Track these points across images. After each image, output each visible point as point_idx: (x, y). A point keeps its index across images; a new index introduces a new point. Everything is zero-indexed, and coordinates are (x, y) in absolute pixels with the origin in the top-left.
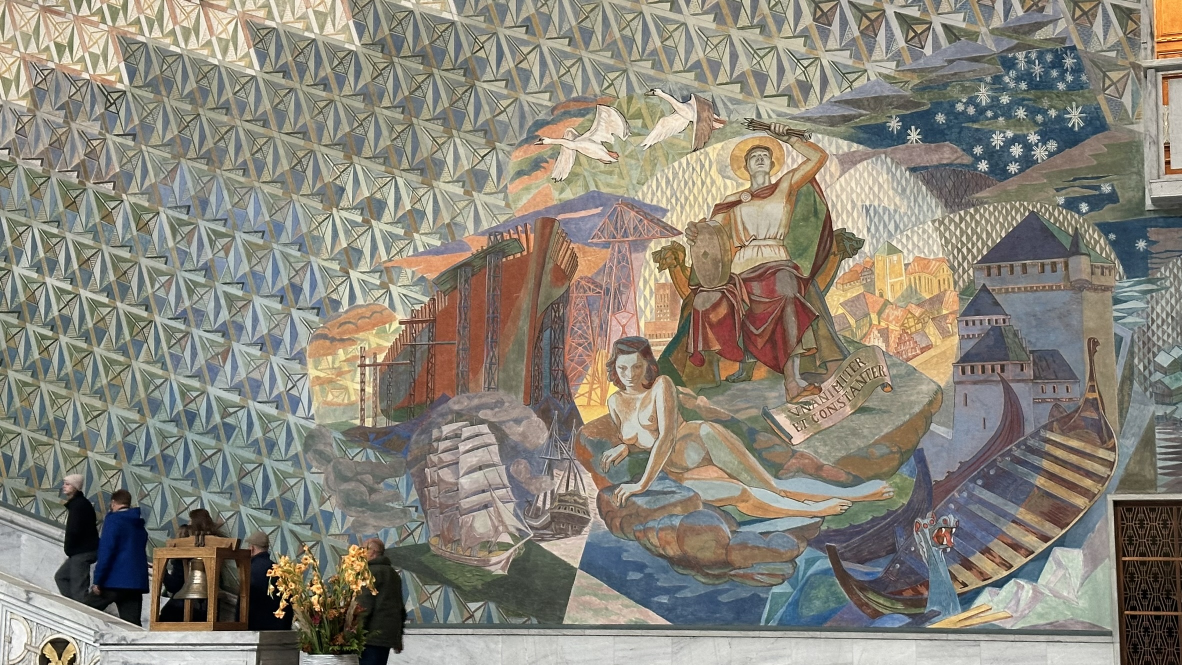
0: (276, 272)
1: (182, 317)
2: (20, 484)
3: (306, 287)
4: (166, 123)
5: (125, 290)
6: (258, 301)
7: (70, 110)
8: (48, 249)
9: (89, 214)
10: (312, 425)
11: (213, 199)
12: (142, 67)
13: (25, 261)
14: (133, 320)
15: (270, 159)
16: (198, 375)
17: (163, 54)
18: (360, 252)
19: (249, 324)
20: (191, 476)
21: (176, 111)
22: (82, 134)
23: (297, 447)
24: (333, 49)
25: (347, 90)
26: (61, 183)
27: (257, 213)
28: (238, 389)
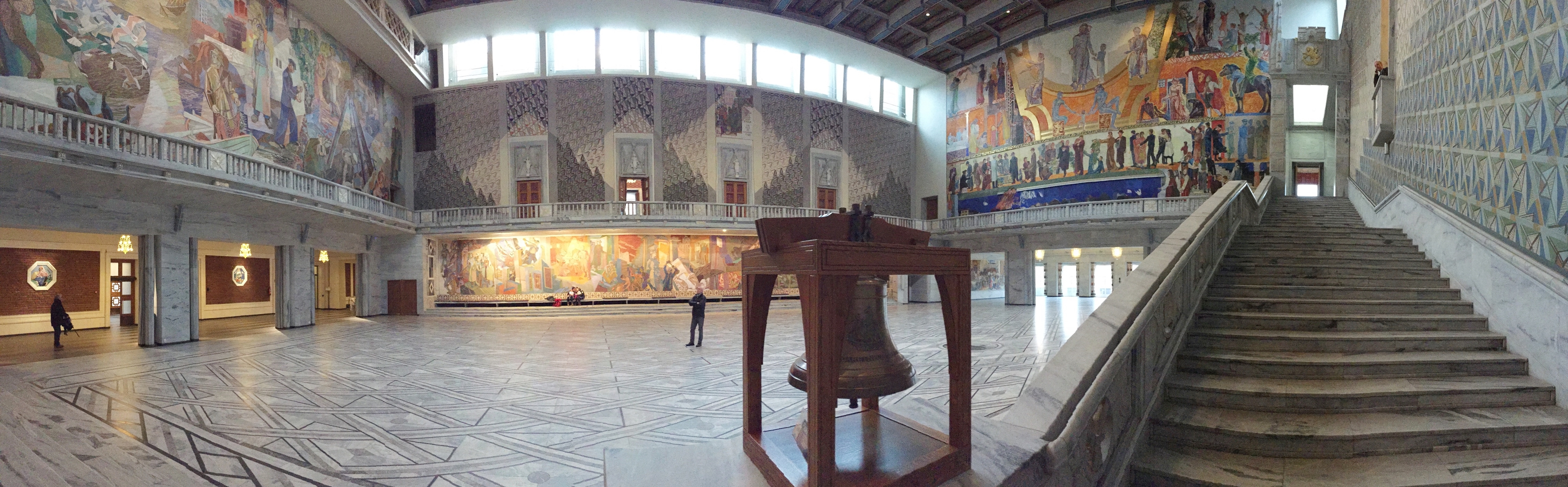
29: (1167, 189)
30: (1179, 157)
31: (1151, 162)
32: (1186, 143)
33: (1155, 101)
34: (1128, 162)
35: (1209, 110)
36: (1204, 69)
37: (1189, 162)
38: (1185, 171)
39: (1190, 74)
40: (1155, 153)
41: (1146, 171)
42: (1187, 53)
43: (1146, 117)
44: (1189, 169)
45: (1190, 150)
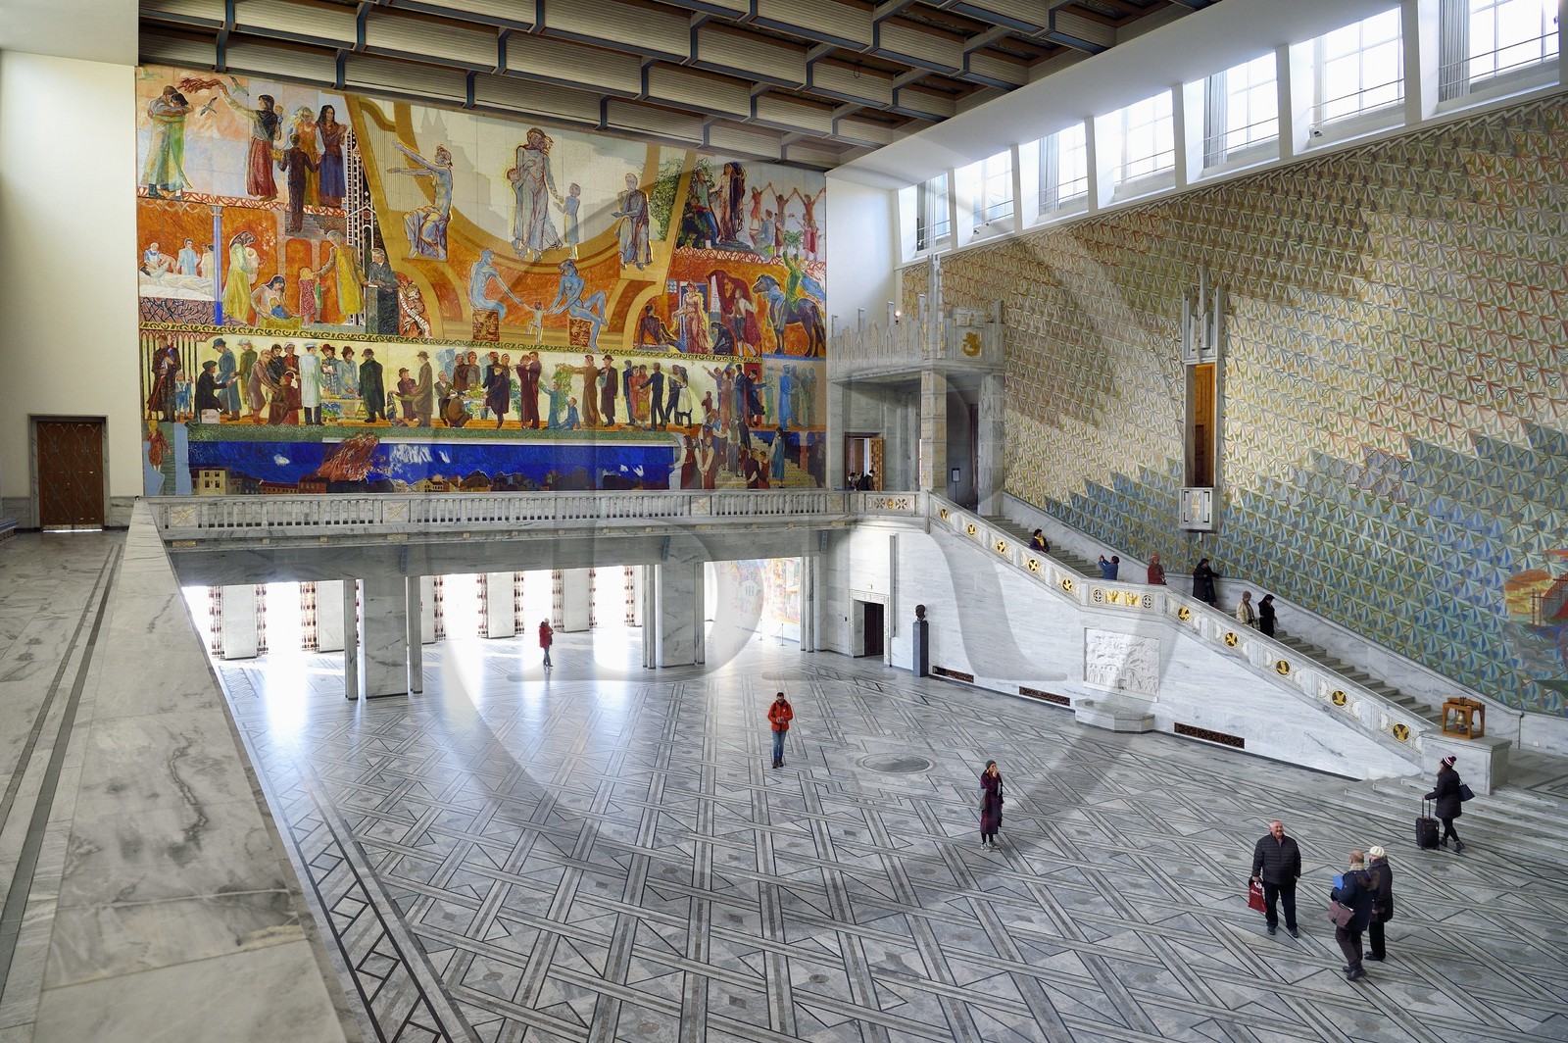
0: (1488, 550)
1: (1441, 564)
2: (1367, 626)
3: (1504, 558)
4: (1431, 478)
5: (1412, 550)
6: (1479, 562)
7: (1385, 469)
8: (1376, 529)
9: (1395, 515)
10: (1507, 620)
11: (1455, 514)
12: (1419, 451)
13: (1365, 533)
14: (1417, 564)
15: (1484, 498)
16: (1449, 591)
17: (1430, 447)
18: (1532, 545)
19: (1474, 571)
20: (1446, 634)
21: (1436, 473)
22: (1390, 480)
23: (1499, 628)
24: (1517, 449)
25: (1525, 469)
26: (1381, 501)
27: (1478, 521)
28: (1469, 599)
29: (684, 468)
30: (699, 416)
31: (659, 421)
32: (709, 394)
33: (662, 315)
34: (621, 415)
35: (740, 344)
36: (733, 275)
37: (714, 425)
38: (709, 439)
39: (714, 278)
40: (665, 405)
41: (651, 434)
42: (708, 243)
43: (648, 339)
44: (714, 438)
45: (715, 405)
